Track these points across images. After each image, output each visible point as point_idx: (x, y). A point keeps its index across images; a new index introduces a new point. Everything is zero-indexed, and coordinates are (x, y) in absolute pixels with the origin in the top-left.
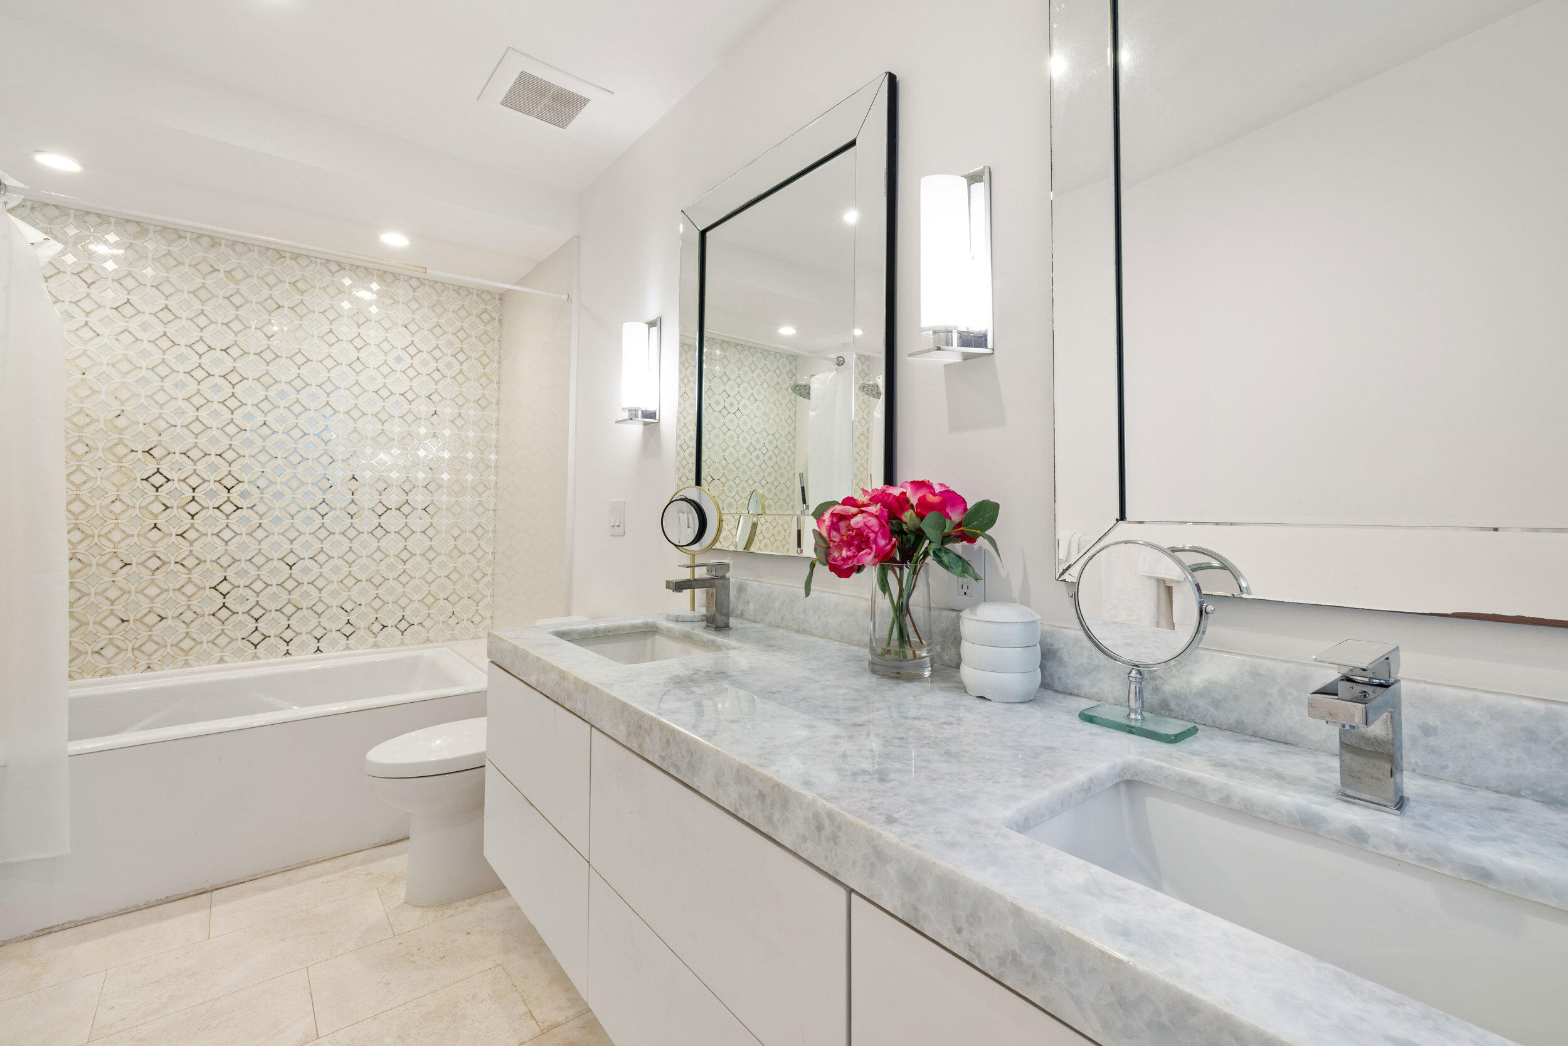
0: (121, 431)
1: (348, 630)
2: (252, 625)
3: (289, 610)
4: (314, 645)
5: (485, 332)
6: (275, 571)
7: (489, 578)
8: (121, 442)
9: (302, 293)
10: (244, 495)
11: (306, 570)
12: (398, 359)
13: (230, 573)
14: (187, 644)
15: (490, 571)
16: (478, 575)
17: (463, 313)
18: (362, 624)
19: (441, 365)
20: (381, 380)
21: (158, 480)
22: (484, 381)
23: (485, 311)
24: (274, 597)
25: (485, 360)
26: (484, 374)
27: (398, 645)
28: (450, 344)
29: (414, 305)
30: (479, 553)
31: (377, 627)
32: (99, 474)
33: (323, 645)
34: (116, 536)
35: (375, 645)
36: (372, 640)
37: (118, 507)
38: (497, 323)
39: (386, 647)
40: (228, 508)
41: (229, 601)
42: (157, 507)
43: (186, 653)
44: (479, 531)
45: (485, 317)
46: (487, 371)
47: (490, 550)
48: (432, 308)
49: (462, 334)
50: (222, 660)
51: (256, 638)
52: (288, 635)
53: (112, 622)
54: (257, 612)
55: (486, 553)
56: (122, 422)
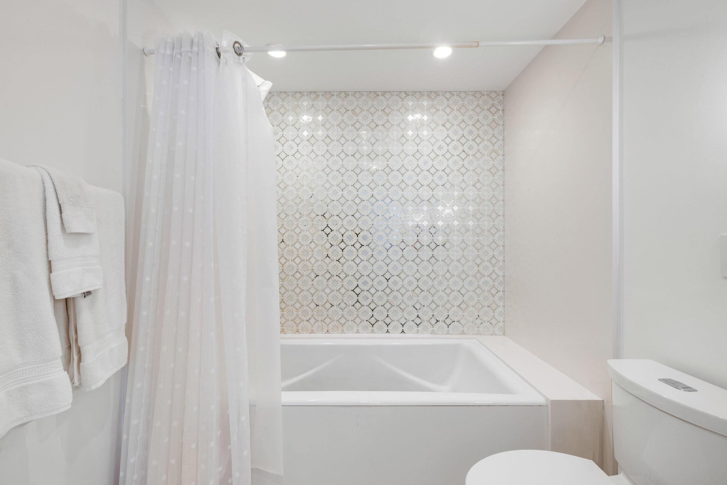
0: (312, 205)
1: (418, 321)
2: (371, 313)
3: (388, 306)
4: (401, 328)
5: (494, 120)
6: (380, 283)
7: (501, 294)
8: (312, 211)
9: (388, 115)
10: (365, 238)
11: (395, 283)
12: (440, 148)
13: (360, 283)
14: (343, 321)
15: (501, 289)
16: (494, 291)
17: (478, 110)
18: (425, 318)
19: (466, 148)
20: (430, 163)
21: (328, 230)
22: (494, 155)
23: (493, 105)
24: (380, 298)
25: (494, 140)
26: (494, 151)
27: (446, 334)
28: (471, 132)
29: (448, 110)
30: (494, 276)
31: (433, 321)
32: (305, 228)
33: (405, 328)
34: (313, 260)
35: (433, 332)
36: (431, 329)
37: (313, 245)
38: (501, 112)
39: (439, 334)
40: (358, 245)
41: (360, 298)
42: (328, 245)
43: (343, 325)
44: (494, 261)
45: (493, 110)
46: (496, 148)
47: (501, 274)
48: (459, 110)
49: (478, 125)
50: (358, 332)
51: (373, 321)
52: (388, 321)
53: (313, 306)
54: (373, 306)
55: (498, 276)
56: (312, 200)
